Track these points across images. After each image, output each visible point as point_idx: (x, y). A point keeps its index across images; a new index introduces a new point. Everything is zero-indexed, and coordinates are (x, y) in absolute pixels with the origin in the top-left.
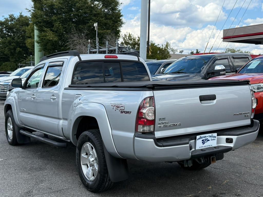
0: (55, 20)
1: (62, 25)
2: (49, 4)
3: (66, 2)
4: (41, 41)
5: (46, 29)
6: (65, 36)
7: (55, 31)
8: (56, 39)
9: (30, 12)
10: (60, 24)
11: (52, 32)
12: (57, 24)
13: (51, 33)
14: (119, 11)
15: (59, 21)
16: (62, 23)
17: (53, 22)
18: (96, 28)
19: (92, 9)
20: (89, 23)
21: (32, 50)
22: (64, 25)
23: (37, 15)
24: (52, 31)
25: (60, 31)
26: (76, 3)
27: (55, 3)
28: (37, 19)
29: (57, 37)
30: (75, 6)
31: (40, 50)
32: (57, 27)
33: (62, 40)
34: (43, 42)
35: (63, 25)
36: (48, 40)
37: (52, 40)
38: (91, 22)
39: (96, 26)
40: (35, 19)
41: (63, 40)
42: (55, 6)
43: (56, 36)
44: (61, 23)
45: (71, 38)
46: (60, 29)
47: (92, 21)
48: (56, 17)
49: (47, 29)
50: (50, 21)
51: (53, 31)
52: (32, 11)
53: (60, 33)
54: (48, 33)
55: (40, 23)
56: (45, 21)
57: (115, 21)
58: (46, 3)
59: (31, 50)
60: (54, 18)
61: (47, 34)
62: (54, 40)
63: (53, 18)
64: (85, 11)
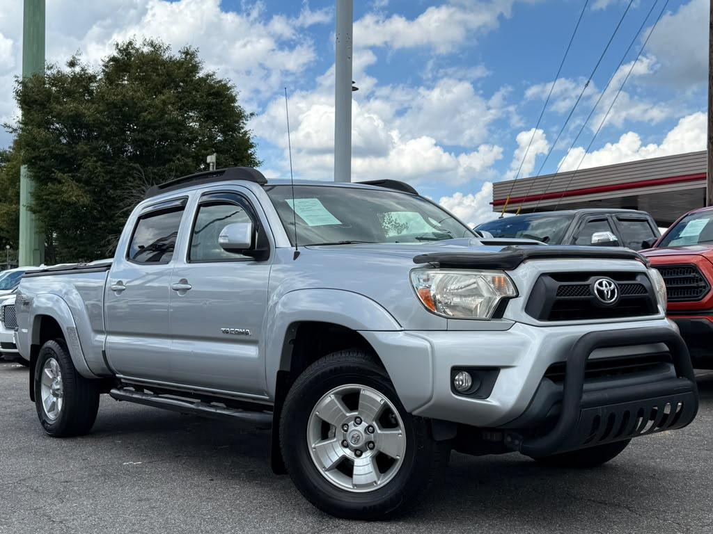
0: (85, 152)
1: (103, 166)
2: (70, 114)
3: (115, 110)
4: (40, 208)
5: (59, 175)
6: (109, 193)
7: (83, 179)
8: (86, 200)
9: (13, 134)
10: (99, 164)
11: (76, 182)
12: (89, 164)
13: (74, 186)
14: (246, 133)
15: (95, 156)
16: (104, 162)
17: (79, 158)
18: (213, 166)
19: (182, 128)
20: (174, 162)
21: (8, 232)
22: (109, 165)
23: (36, 141)
24: (74, 182)
25: (97, 182)
26: (141, 112)
27: (86, 111)
28: (34, 150)
29: (88, 196)
30: (137, 118)
31: (38, 230)
32: (90, 171)
33: (102, 202)
34: (48, 209)
35: (105, 165)
36: (64, 202)
37: (76, 202)
38: (178, 159)
39: (213, 163)
40: (28, 150)
41: (104, 203)
42: (85, 117)
43: (85, 192)
44: (100, 160)
45: (132, 196)
46: (97, 175)
47: (182, 156)
48: (86, 145)
49: (64, 174)
50: (69, 155)
51: (79, 180)
52: (20, 131)
53: (96, 186)
54: (66, 184)
55: (44, 159)
56: (57, 155)
57: (238, 158)
58: (60, 109)
59: (5, 232)
60: (81, 147)
61: (64, 188)
62: (81, 203)
63: (78, 148)
64: (165, 130)
